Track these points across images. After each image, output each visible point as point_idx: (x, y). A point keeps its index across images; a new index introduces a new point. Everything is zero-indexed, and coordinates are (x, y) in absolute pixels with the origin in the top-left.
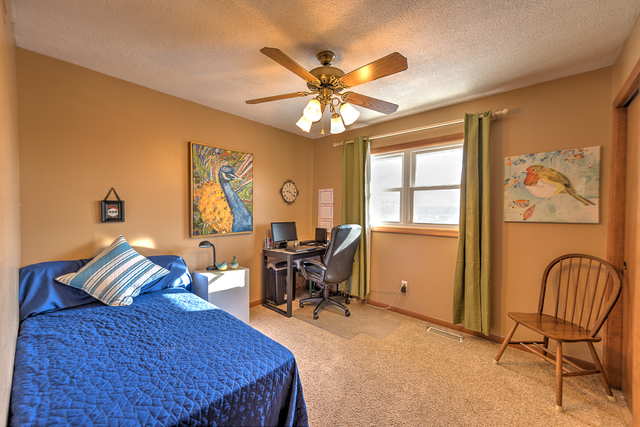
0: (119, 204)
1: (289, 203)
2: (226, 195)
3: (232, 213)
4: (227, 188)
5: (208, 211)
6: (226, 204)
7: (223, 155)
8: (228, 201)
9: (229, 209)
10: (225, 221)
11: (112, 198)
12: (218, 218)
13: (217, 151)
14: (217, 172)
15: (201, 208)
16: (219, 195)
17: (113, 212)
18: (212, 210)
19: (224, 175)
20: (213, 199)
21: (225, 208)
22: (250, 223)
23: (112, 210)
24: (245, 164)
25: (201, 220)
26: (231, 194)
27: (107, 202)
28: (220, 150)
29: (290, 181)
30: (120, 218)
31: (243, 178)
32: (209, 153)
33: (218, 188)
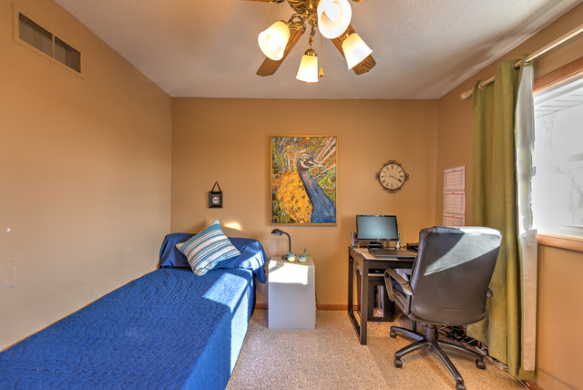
0: (220, 193)
1: (392, 191)
2: (304, 184)
3: (311, 202)
4: (306, 176)
5: (285, 200)
6: (304, 193)
7: (302, 142)
8: (307, 190)
9: (307, 198)
10: (302, 210)
11: (216, 190)
12: (295, 207)
13: (295, 140)
14: (295, 161)
15: (279, 197)
16: (297, 183)
17: (216, 200)
18: (290, 199)
19: (302, 163)
20: (291, 188)
21: (303, 197)
22: (332, 213)
23: (216, 199)
24: (326, 149)
25: (279, 209)
26: (310, 182)
27: (213, 193)
28: (298, 138)
29: (392, 163)
30: (219, 206)
31: (324, 164)
32: (287, 144)
33: (296, 177)
